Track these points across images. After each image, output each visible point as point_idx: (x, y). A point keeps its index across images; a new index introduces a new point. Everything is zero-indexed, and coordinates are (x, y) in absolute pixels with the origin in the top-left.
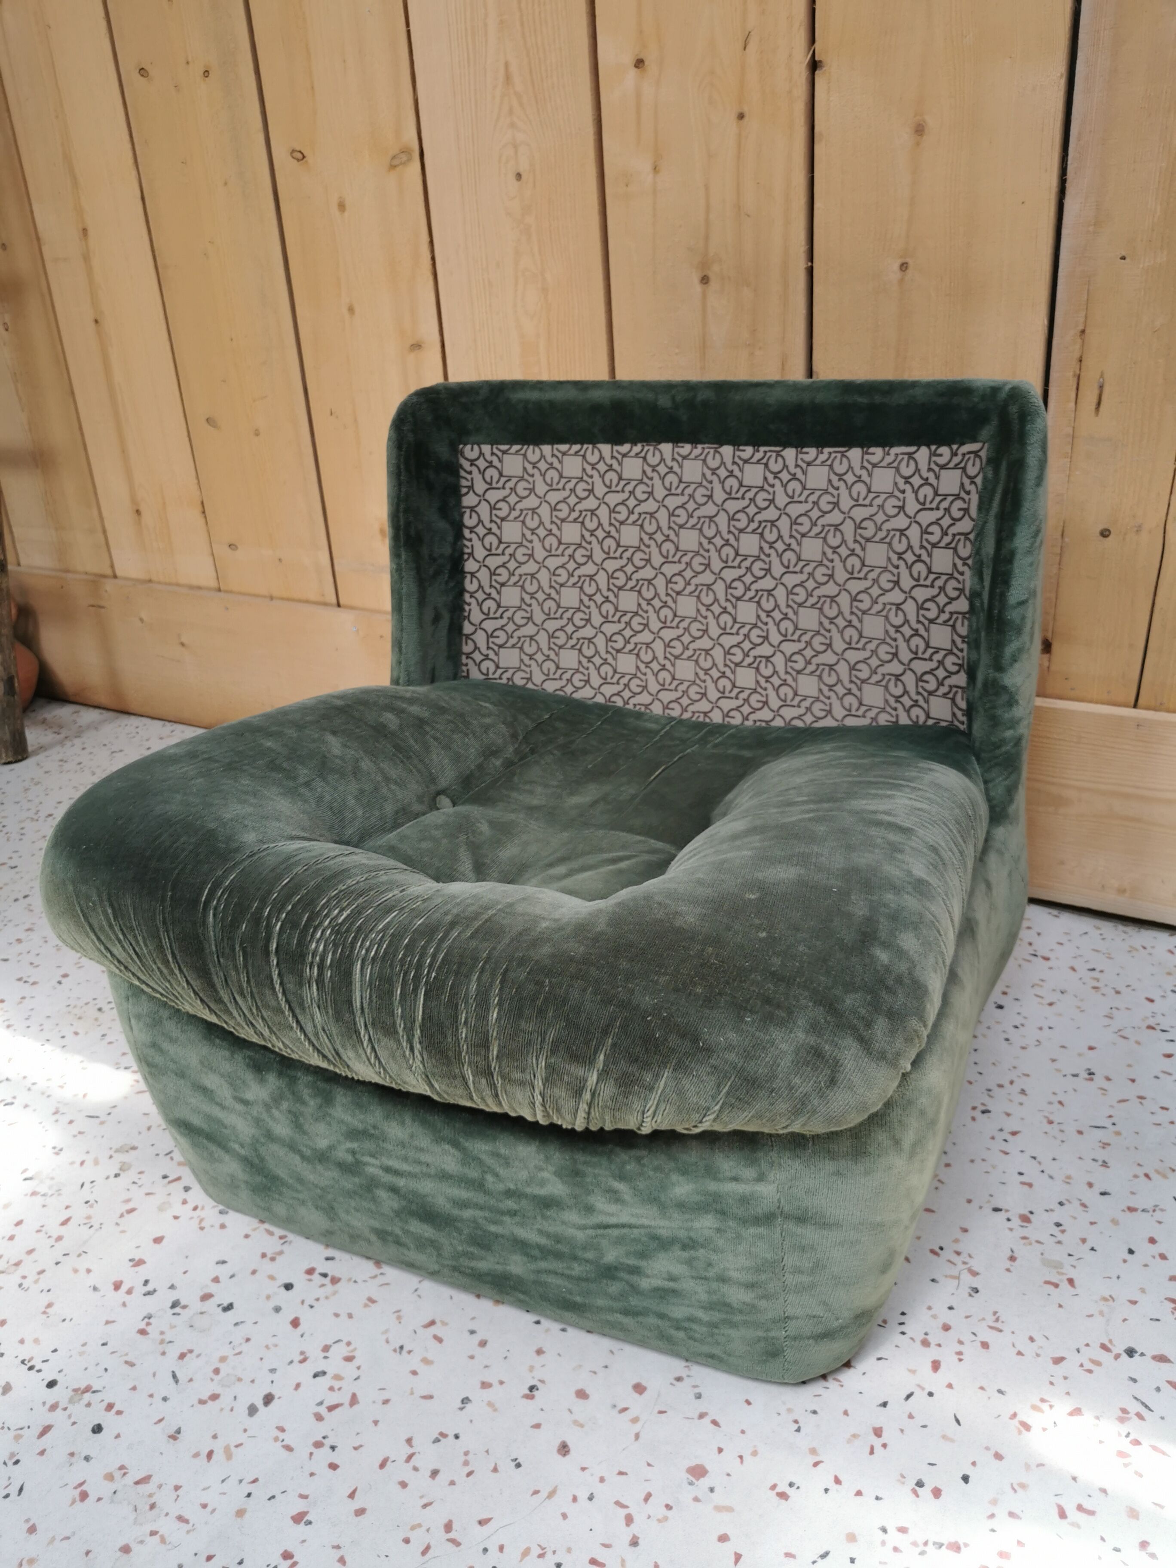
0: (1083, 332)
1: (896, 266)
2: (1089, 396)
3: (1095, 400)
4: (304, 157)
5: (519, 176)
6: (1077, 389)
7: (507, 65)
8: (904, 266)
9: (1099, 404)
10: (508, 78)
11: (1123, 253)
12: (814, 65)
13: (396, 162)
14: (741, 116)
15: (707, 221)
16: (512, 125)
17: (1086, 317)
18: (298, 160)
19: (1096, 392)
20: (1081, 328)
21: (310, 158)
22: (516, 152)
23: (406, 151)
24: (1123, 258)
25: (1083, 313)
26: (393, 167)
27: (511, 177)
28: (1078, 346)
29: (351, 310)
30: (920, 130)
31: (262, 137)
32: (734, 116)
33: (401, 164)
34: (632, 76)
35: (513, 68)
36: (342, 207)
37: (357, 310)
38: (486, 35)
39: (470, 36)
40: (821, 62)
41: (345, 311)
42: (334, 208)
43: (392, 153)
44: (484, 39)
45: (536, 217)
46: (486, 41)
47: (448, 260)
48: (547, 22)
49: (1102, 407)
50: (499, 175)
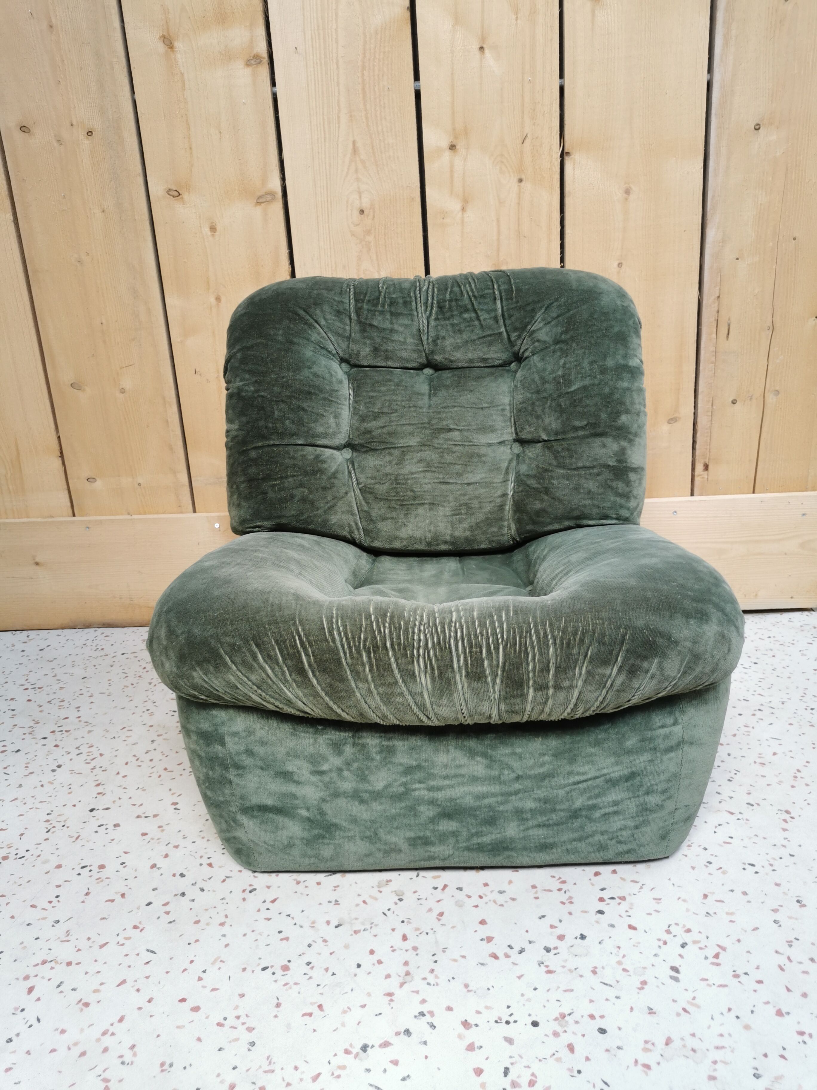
0: (719, 297)
1: (615, 264)
2: (723, 331)
3: (726, 333)
4: (179, 194)
5: (362, 212)
6: (717, 327)
7: (354, 143)
8: (620, 265)
9: (728, 334)
10: (355, 150)
11: (737, 257)
12: (563, 155)
13: (261, 200)
14: (520, 180)
15: (498, 240)
16: (358, 180)
17: (720, 289)
18: (174, 197)
19: (727, 328)
20: (717, 295)
21: (185, 196)
22: (360, 197)
23: (272, 194)
24: (737, 259)
25: (718, 288)
26: (258, 203)
27: (356, 213)
28: (716, 304)
29: (218, 299)
30: (628, 192)
31: (141, 180)
32: (516, 180)
33: (266, 202)
34: (447, 154)
35: (359, 144)
36: (213, 229)
37: (223, 299)
38: (339, 123)
39: (326, 123)
40: (568, 153)
41: (213, 300)
42: (207, 230)
43: (259, 194)
44: (337, 125)
45: (375, 237)
46: (339, 127)
47: (305, 265)
48: (385, 119)
49: (730, 336)
50: (347, 210)
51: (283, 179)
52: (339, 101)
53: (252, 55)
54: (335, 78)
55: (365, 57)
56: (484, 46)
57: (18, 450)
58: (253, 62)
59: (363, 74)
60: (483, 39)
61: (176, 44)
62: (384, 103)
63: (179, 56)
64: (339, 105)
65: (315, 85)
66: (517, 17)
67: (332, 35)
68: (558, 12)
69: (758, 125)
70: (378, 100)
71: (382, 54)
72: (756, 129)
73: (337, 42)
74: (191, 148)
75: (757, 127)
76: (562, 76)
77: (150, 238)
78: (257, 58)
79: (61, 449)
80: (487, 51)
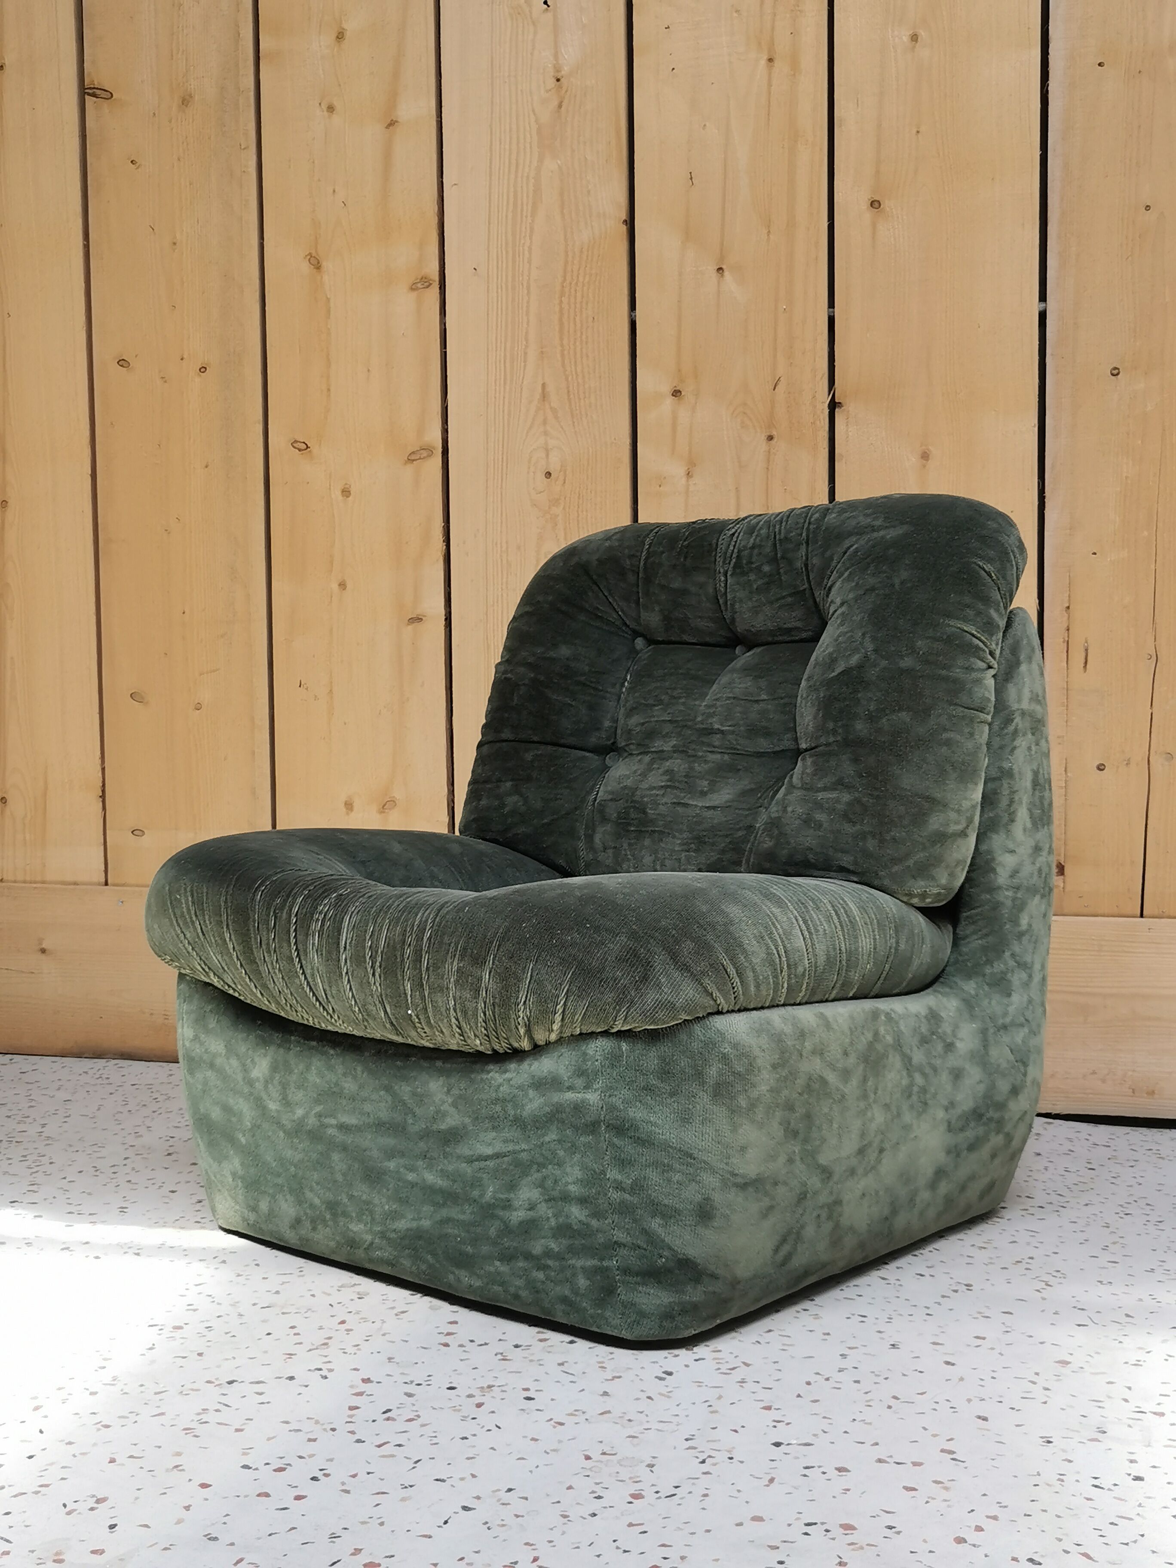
0: (1068, 608)
2: (1077, 658)
3: (1083, 660)
4: (308, 447)
5: (548, 474)
6: (1067, 652)
7: (544, 385)
9: (1086, 663)
10: (544, 396)
11: (1094, 550)
12: (833, 406)
13: (413, 457)
14: (770, 438)
16: (546, 433)
17: (1069, 596)
18: (300, 450)
19: (1084, 654)
20: (1066, 605)
21: (316, 450)
22: (547, 456)
23: (429, 449)
24: (1094, 554)
25: (1066, 594)
26: (410, 461)
27: (541, 476)
28: (1066, 618)
29: (342, 585)
30: (925, 456)
31: (260, 428)
32: (763, 437)
33: (420, 459)
34: (670, 400)
35: (550, 388)
36: (346, 492)
37: (349, 586)
38: (525, 362)
39: (508, 361)
40: (840, 403)
41: (335, 586)
42: (337, 494)
43: (410, 449)
44: (523, 364)
45: (564, 508)
46: (525, 366)
47: (464, 543)
48: (588, 356)
49: (1088, 666)
50: (528, 473)
51: (445, 431)
52: (527, 333)
53: (420, 277)
54: (525, 305)
55: (565, 280)
56: (724, 267)
57: (46, 783)
58: (419, 285)
59: (561, 302)
60: (722, 258)
61: (324, 264)
62: (587, 337)
63: (326, 278)
64: (527, 340)
65: (497, 314)
66: (769, 232)
67: (523, 254)
68: (826, 224)
69: (1115, 368)
70: (579, 334)
71: (587, 276)
72: (1113, 375)
73: (530, 262)
74: (329, 390)
75: (1115, 372)
76: (831, 304)
77: (262, 503)
78: (425, 282)
79: (104, 785)
80: (726, 273)
